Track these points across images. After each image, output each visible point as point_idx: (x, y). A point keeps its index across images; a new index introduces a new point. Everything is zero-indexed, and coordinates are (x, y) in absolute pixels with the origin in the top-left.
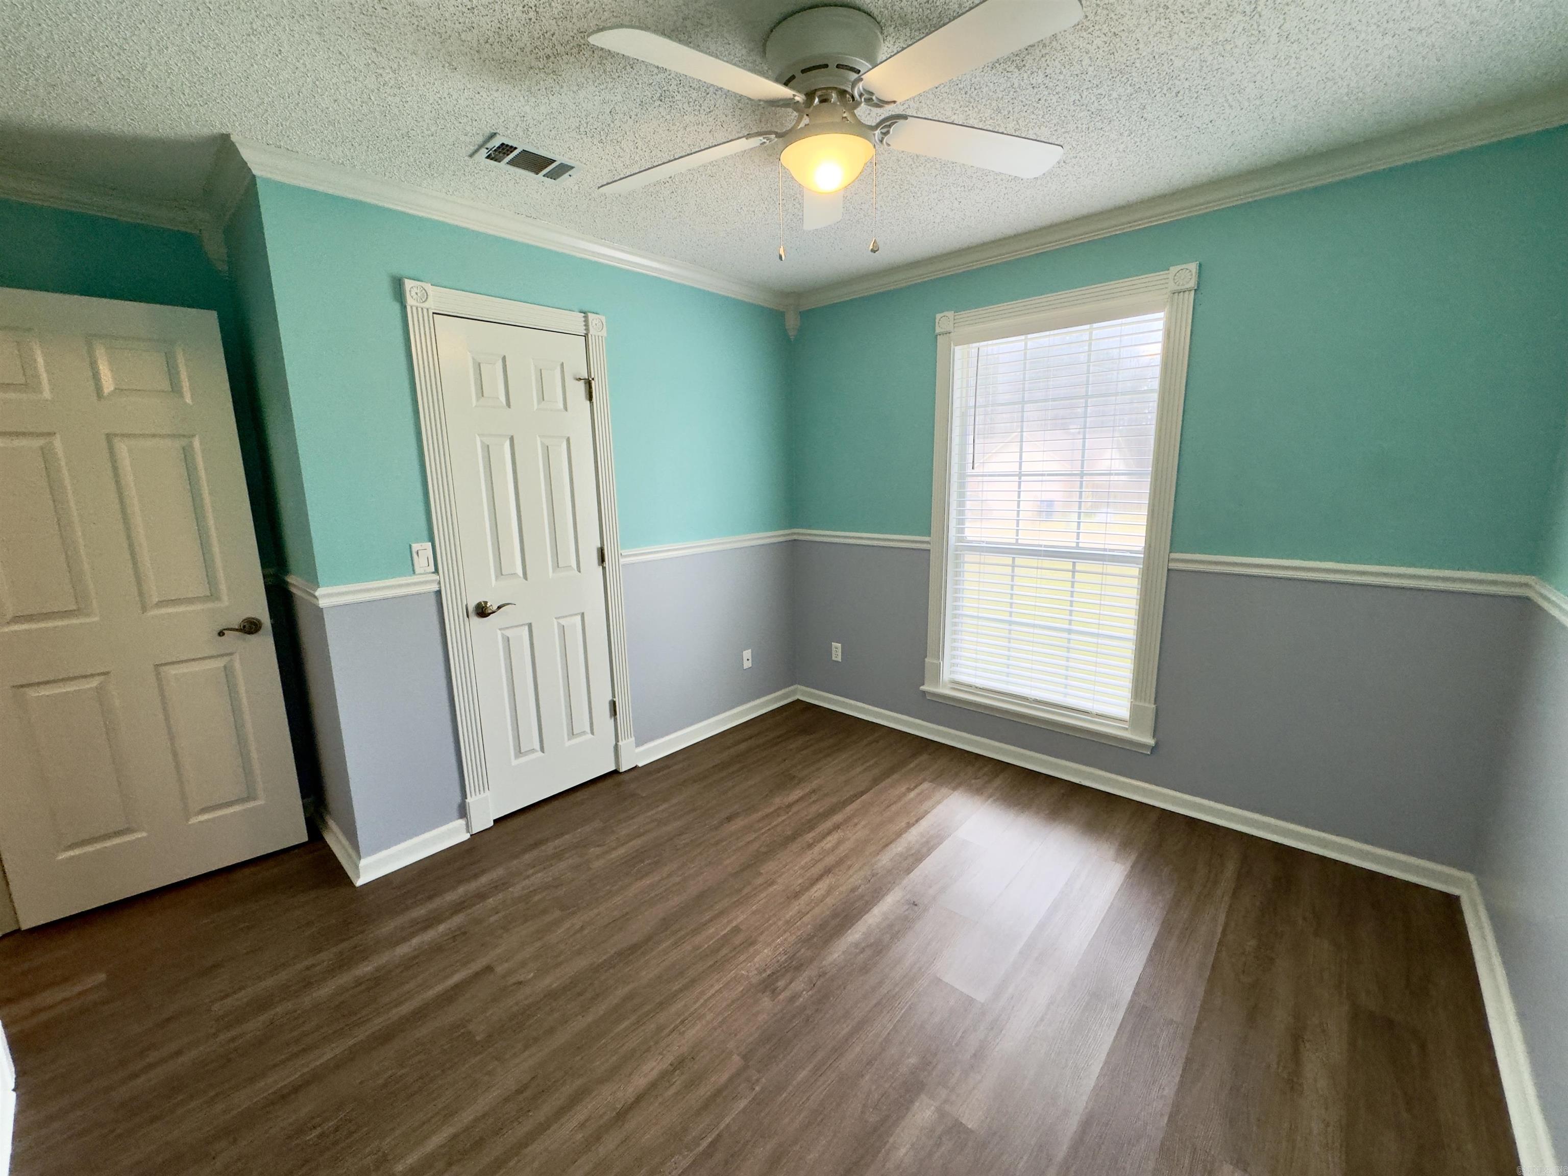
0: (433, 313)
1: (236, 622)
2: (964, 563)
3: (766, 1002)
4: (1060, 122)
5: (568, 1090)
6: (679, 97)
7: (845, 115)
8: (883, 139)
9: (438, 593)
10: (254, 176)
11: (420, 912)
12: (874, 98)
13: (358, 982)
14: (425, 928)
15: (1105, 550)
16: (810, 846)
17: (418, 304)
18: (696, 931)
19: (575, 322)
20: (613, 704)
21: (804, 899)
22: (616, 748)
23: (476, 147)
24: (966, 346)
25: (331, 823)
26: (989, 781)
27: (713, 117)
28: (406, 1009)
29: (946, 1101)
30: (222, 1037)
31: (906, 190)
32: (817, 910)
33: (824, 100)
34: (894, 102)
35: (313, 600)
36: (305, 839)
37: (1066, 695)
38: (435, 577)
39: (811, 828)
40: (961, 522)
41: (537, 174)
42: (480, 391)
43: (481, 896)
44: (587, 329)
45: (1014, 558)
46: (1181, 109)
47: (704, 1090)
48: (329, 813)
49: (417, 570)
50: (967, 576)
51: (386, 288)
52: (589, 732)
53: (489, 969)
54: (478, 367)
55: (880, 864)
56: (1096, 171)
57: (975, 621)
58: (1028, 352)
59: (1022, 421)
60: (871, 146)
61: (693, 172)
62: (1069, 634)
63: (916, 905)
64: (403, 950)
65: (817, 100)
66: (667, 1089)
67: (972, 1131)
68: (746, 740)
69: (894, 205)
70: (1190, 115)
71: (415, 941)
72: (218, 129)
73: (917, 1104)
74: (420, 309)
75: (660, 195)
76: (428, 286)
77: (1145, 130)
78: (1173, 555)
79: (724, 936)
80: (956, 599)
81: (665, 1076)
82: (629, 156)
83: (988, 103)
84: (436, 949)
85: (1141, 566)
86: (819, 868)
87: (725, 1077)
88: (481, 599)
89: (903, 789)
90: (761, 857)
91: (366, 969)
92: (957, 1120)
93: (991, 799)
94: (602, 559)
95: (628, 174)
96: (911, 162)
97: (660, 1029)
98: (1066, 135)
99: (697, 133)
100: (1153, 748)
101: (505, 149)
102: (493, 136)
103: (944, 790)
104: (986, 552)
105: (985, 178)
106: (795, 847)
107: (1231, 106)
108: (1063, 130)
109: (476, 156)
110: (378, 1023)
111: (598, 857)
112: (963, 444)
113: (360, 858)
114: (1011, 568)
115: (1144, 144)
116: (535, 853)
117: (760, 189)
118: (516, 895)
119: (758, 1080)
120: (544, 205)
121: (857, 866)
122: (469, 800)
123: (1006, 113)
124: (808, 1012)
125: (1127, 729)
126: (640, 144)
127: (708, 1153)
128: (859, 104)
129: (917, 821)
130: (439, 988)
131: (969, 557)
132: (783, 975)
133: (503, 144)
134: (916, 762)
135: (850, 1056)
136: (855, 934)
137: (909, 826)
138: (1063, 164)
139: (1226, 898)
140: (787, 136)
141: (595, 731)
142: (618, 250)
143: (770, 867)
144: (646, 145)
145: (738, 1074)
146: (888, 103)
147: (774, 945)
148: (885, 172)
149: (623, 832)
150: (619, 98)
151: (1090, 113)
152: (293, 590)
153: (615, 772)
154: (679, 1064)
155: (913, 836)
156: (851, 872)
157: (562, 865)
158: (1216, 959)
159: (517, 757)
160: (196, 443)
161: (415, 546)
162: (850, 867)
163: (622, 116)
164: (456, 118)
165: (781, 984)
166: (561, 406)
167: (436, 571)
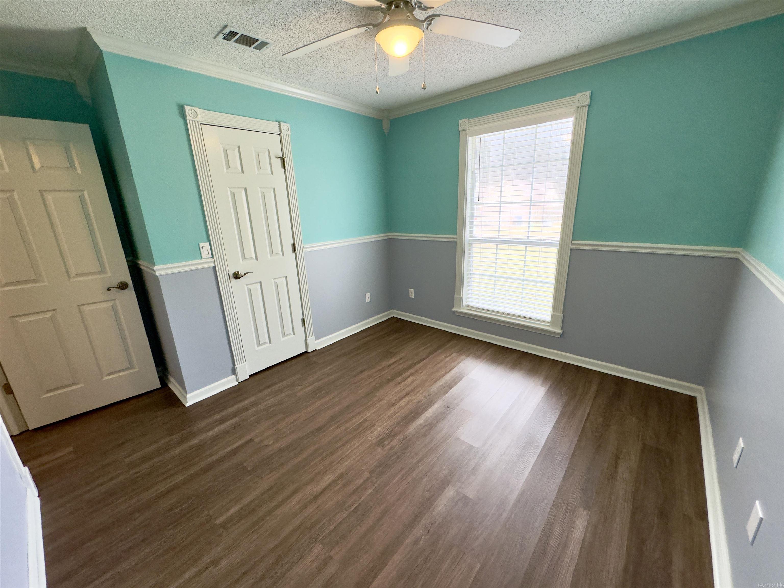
0: (201, 124)
1: (115, 283)
2: (473, 248)
3: (379, 450)
4: (521, 16)
5: (291, 488)
6: (322, 5)
7: (408, 14)
8: (428, 27)
9: (214, 267)
10: (101, 51)
11: (217, 417)
12: (422, 5)
13: (192, 447)
14: (221, 424)
15: (540, 240)
16: (399, 383)
17: (192, 119)
18: (346, 422)
19: (274, 127)
20: (303, 320)
21: (397, 406)
22: (306, 341)
23: (217, 33)
24: (474, 137)
25: (171, 379)
26: (485, 352)
27: (340, 16)
28: (215, 458)
29: (460, 488)
30: (131, 472)
31: (442, 53)
32: (403, 411)
33: (397, 7)
34: (433, 8)
35: (154, 272)
36: (159, 386)
37: (521, 310)
38: (212, 260)
39: (400, 375)
40: (472, 227)
41: (250, 47)
42: (228, 165)
43: (246, 409)
44: (281, 131)
45: (497, 245)
46: (582, 8)
47: (352, 487)
48: (169, 373)
49: (203, 257)
50: (475, 254)
51: (176, 110)
52: (292, 334)
53: (252, 440)
54: (226, 152)
55: (432, 390)
56: (539, 43)
57: (478, 276)
58: (505, 140)
59: (502, 176)
60: (422, 32)
61: (332, 45)
62: (523, 281)
63: (448, 408)
64: (211, 433)
65: (393, 6)
66: (335, 486)
67: (471, 499)
68: (368, 336)
69: (437, 62)
70: (587, 12)
71: (216, 430)
72: (80, 24)
73: (447, 489)
74: (194, 122)
75: (314, 57)
76: (198, 110)
77: (564, 20)
78: (573, 242)
79: (360, 423)
80: (469, 266)
81: (334, 482)
82: (297, 36)
83: (482, 6)
84: (226, 433)
85: (558, 248)
86: (404, 392)
87: (362, 481)
88: (236, 270)
89: (443, 357)
90: (377, 388)
91: (195, 441)
92: (464, 495)
93: (485, 360)
94: (294, 250)
95: (298, 47)
96: (444, 39)
97: (332, 462)
98: (524, 23)
99: (332, 24)
100: (561, 334)
101: (232, 34)
102: (225, 27)
103: (463, 357)
104: (484, 242)
105: (483, 46)
106: (392, 384)
107: (607, 7)
108: (522, 20)
109: (217, 38)
110: (203, 464)
111: (300, 390)
112: (473, 188)
113: (187, 394)
114: (496, 250)
115: (564, 28)
116: (269, 390)
117: (367, 54)
118: (262, 408)
119: (376, 482)
120: (254, 64)
121: (421, 392)
122: (236, 366)
123: (492, 11)
124: (398, 454)
125: (549, 326)
126: (303, 31)
127: (354, 511)
128: (415, 9)
129: (450, 371)
130: (230, 449)
131: (476, 245)
132: (387, 439)
133: (231, 31)
134: (450, 344)
135: (418, 470)
136: (420, 421)
137: (446, 373)
138: (523, 39)
139: (591, 401)
140: (379, 27)
141: (295, 333)
142: (295, 88)
143: (381, 392)
144: (306, 31)
145: (367, 479)
146: (430, 8)
147: (383, 426)
148: (431, 44)
149: (311, 379)
150: (291, 5)
151: (535, 11)
152: (142, 267)
153: (306, 352)
154: (341, 476)
155: (448, 377)
156: (419, 394)
157: (283, 395)
158: (584, 426)
159: (258, 346)
160: (86, 193)
161: (201, 245)
162: (418, 392)
163: (293, 15)
164: (206, 17)
165: (386, 442)
166: (270, 172)
167: (213, 257)
